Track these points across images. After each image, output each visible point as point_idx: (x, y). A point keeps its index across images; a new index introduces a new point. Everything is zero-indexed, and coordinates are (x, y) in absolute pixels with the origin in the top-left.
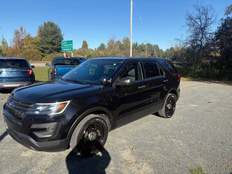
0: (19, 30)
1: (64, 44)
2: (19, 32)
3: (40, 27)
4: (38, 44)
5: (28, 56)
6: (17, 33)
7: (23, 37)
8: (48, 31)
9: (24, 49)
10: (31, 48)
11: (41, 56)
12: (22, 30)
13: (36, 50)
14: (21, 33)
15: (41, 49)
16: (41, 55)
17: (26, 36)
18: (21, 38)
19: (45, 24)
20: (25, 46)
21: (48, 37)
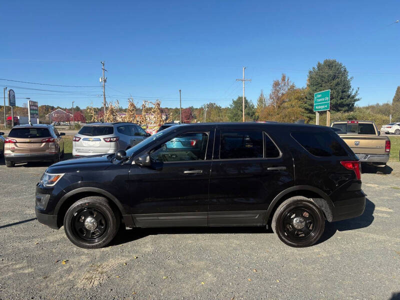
0: (280, 81)
1: (317, 98)
2: (280, 82)
3: (310, 72)
4: (306, 100)
5: (287, 118)
6: (276, 84)
7: (284, 90)
8: (322, 77)
9: (284, 108)
10: (293, 107)
11: (308, 119)
12: (284, 79)
13: (301, 109)
14: (282, 84)
15: (308, 107)
16: (307, 117)
17: (289, 87)
18: (282, 91)
19: (319, 65)
20: (286, 105)
21: (321, 86)
